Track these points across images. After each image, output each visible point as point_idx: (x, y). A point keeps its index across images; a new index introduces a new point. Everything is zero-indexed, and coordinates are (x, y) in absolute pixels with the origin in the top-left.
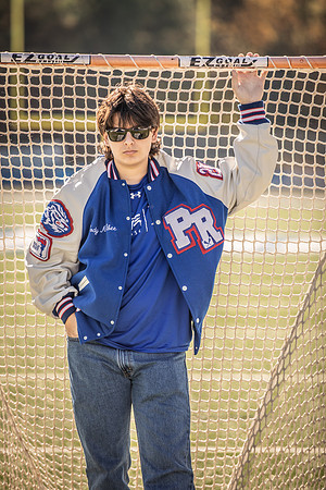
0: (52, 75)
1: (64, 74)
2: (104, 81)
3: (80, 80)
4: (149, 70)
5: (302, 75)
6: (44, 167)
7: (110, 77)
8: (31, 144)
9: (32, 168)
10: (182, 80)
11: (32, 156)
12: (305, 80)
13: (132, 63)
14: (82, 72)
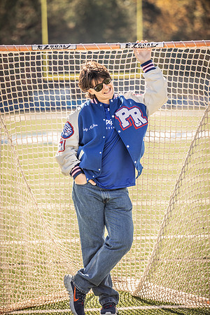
0: (58, 54)
1: (64, 54)
2: (83, 57)
3: (71, 57)
4: (105, 51)
5: (180, 51)
6: (55, 101)
7: (86, 55)
8: (49, 89)
9: (50, 101)
10: (122, 54)
11: (49, 95)
12: (182, 53)
13: (97, 48)
14: (72, 53)
